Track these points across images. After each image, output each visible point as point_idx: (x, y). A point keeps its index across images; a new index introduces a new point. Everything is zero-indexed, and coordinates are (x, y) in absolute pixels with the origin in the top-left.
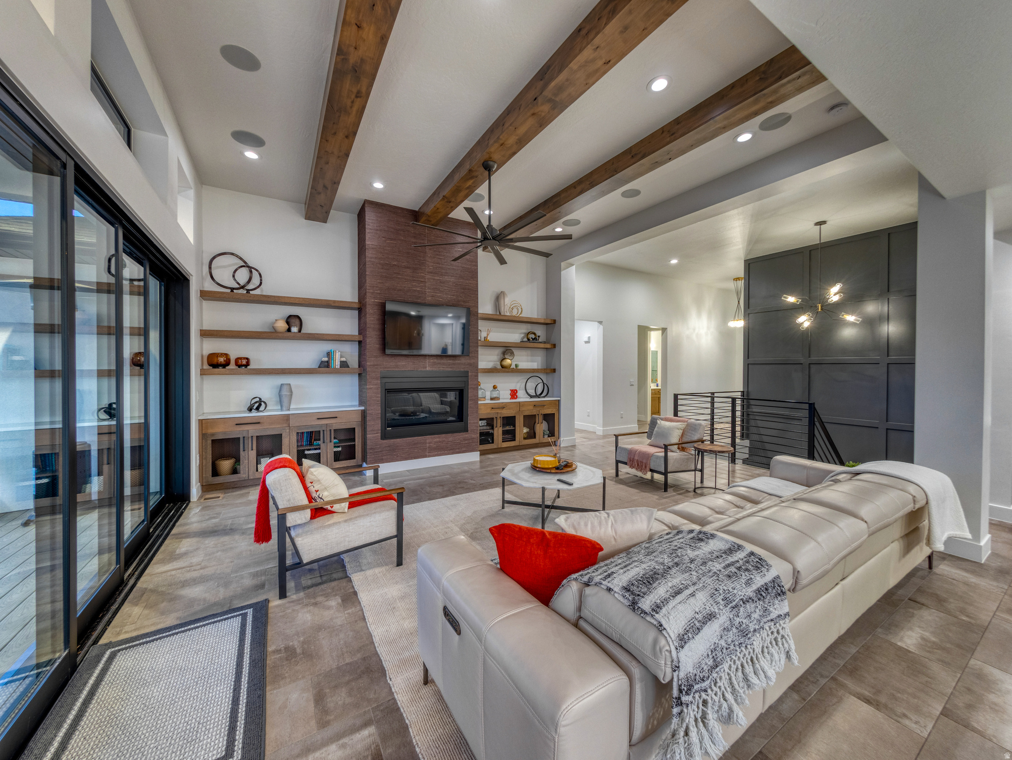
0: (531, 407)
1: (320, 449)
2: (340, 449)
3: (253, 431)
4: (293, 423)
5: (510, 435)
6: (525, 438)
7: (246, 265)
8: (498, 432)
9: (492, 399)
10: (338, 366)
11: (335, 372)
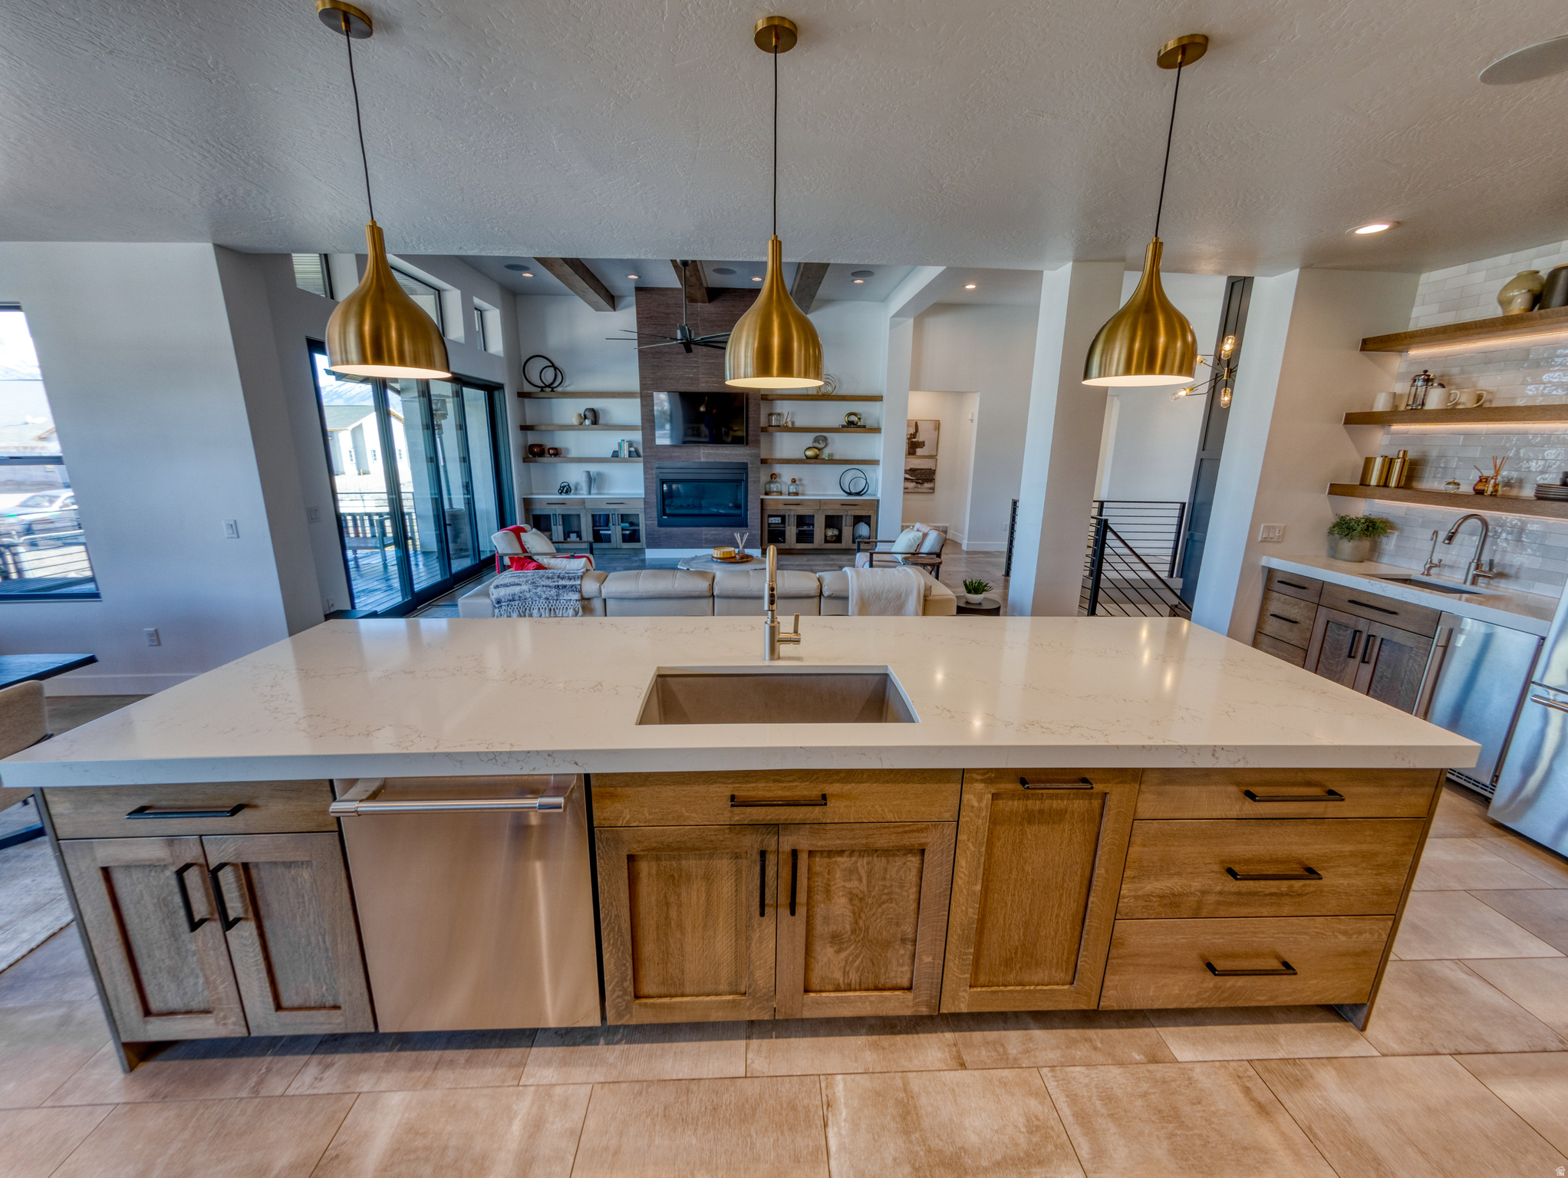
0: (838, 507)
1: (609, 530)
2: (628, 532)
3: (560, 510)
4: (588, 506)
5: (805, 536)
6: (826, 541)
7: (553, 365)
8: (791, 531)
9: (789, 494)
10: (627, 456)
11: (624, 461)
